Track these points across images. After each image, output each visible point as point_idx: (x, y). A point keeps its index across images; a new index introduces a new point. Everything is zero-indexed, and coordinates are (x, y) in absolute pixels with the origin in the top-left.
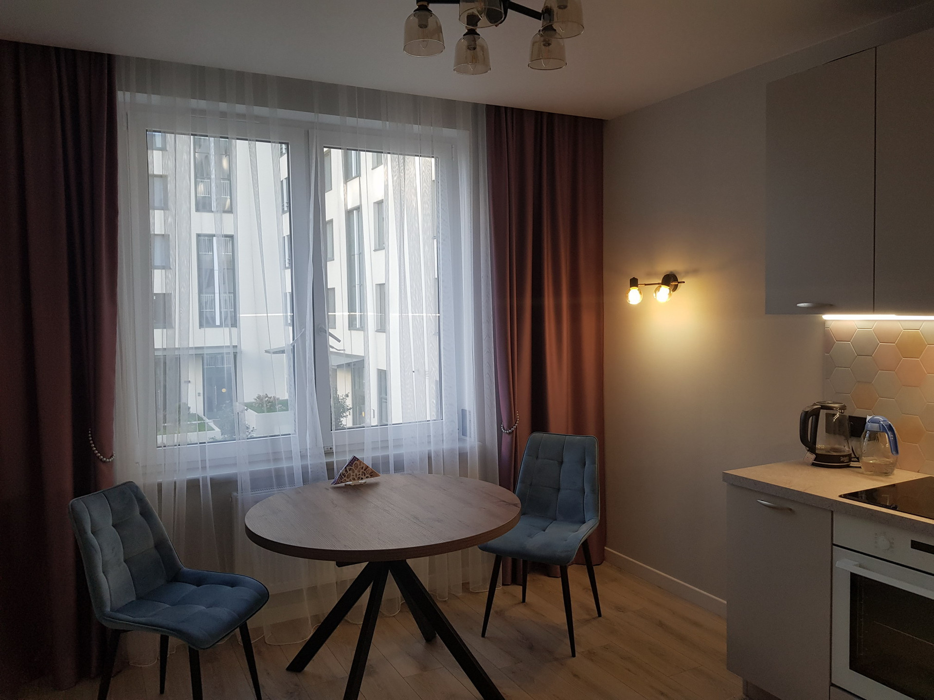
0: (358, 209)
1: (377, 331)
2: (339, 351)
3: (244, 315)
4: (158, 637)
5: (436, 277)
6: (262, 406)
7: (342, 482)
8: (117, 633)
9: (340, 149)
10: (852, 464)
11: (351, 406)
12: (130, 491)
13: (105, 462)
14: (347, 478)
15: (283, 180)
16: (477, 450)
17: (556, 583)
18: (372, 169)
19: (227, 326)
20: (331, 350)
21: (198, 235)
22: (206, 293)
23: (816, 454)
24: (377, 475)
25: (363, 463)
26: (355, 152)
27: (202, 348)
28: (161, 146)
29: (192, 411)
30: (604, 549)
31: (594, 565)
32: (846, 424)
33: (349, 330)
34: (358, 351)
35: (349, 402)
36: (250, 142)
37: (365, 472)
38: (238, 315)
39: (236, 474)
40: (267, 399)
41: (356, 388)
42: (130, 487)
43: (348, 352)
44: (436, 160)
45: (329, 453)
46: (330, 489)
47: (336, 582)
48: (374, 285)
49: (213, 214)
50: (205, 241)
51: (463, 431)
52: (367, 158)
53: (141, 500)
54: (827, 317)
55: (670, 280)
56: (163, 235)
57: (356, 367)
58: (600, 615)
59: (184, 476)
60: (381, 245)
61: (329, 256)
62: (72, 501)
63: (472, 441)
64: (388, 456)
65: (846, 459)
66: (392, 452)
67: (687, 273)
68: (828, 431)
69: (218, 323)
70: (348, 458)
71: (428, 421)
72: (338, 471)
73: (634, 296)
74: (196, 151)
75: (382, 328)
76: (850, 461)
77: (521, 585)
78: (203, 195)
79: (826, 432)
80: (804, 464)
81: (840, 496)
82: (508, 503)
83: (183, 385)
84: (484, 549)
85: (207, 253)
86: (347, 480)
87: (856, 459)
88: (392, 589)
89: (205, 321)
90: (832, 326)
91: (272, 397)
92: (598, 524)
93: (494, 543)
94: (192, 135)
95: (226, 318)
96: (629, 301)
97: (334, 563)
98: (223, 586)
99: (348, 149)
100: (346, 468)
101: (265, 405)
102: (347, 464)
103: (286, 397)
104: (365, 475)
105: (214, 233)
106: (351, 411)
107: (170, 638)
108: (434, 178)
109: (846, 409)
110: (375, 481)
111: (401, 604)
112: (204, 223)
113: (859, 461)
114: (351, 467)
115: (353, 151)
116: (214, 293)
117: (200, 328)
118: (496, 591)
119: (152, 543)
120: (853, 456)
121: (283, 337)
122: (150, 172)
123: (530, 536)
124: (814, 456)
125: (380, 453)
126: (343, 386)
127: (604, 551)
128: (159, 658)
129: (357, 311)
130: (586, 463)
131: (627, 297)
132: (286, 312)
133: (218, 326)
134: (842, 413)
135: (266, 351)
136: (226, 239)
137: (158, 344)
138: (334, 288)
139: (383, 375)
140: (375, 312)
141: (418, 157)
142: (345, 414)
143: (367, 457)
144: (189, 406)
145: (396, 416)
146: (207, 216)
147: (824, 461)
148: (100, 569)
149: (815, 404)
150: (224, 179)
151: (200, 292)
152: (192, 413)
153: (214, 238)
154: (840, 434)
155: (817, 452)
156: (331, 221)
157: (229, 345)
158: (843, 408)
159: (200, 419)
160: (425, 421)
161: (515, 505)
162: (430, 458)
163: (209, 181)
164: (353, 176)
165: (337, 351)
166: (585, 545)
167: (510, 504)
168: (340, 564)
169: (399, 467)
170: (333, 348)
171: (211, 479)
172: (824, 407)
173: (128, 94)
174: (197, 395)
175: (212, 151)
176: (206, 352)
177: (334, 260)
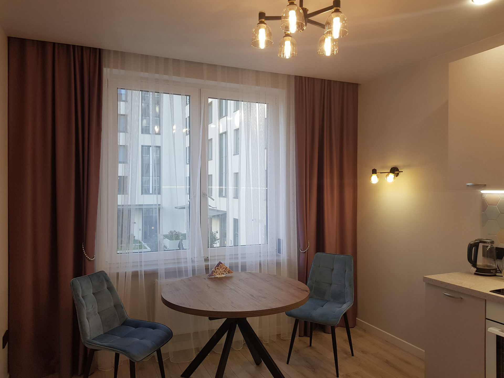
0: (226, 133)
1: (234, 198)
2: (213, 208)
3: (164, 187)
4: (113, 354)
5: (266, 169)
6: (173, 237)
7: (213, 275)
8: (93, 351)
9: (217, 99)
10: (497, 274)
11: (219, 238)
12: (102, 276)
13: (90, 260)
14: (216, 273)
15: (187, 118)
16: (286, 261)
17: (329, 337)
18: (234, 112)
19: (155, 194)
20: (210, 207)
21: (142, 146)
22: (145, 176)
23: (477, 268)
24: (232, 273)
25: (225, 266)
26: (225, 100)
27: (142, 205)
28: (124, 100)
29: (136, 238)
30: (356, 319)
31: (350, 328)
32: (494, 252)
33: (219, 197)
34: (224, 208)
35: (218, 236)
36: (170, 95)
37: (226, 270)
38: (161, 187)
39: (158, 269)
40: (175, 233)
41: (222, 228)
42: (102, 273)
43: (218, 209)
44: (267, 105)
45: (206, 260)
46: (207, 279)
47: (209, 330)
48: (233, 174)
49: (150, 135)
50: (146, 149)
51: (279, 251)
52: (231, 104)
53: (108, 280)
54: (483, 192)
55: (395, 171)
56: (124, 146)
57: (222, 217)
58: (353, 355)
59: (130, 270)
60: (237, 152)
61: (210, 157)
62: (73, 279)
63: (284, 256)
64: (238, 263)
65: (494, 271)
66: (240, 261)
67: (404, 167)
68: (484, 255)
69: (151, 192)
70: (217, 263)
71: (260, 244)
72: (211, 270)
73: (374, 179)
74: (143, 102)
75: (236, 196)
76: (496, 272)
77: (309, 337)
78: (146, 125)
79: (483, 256)
80: (470, 273)
81: (491, 291)
82: (302, 290)
83: (131, 224)
84: (289, 315)
85: (147, 155)
86: (216, 274)
87: (500, 272)
88: (238, 336)
89: (145, 191)
90: (486, 196)
91: (178, 232)
92: (352, 304)
93: (294, 311)
94: (141, 91)
95: (155, 189)
96: (371, 182)
97: (207, 318)
98: (148, 328)
99: (221, 99)
100: (215, 268)
101: (174, 236)
102: (216, 266)
103: (185, 232)
104: (225, 272)
105: (150, 145)
106: (219, 240)
107: (120, 355)
108: (266, 117)
109: (494, 243)
110: (230, 275)
111: (243, 344)
112: (146, 140)
113: (501, 273)
114: (218, 267)
115: (224, 100)
116: (150, 176)
117: (142, 195)
118: (295, 339)
119: (112, 305)
120: (498, 270)
121: (184, 200)
122: (119, 113)
123: (314, 309)
124: (475, 269)
125: (234, 261)
126: (216, 227)
127: (356, 320)
128: (114, 367)
129: (224, 186)
130: (347, 270)
131: (370, 179)
132: (187, 186)
133: (151, 194)
134: (492, 245)
135: (175, 208)
136: (157, 148)
137: (119, 203)
138: (212, 175)
139: (236, 222)
140: (233, 186)
141: (258, 104)
142: (215, 242)
143: (227, 263)
144: (134, 235)
145: (243, 241)
146: (147, 136)
147: (481, 272)
148: (85, 316)
149: (476, 240)
150: (156, 117)
151: (142, 176)
152: (136, 240)
153: (151, 148)
154: (490, 257)
155: (477, 267)
156: (212, 139)
157: (156, 204)
158: (492, 242)
159: (140, 242)
160: (258, 245)
161: (307, 291)
162: (260, 265)
163: (149, 118)
164: (224, 116)
165: (212, 208)
166: (345, 315)
167: (304, 290)
168: (211, 319)
169: (244, 268)
170: (210, 206)
171: (144, 272)
172: (481, 242)
173: (109, 69)
174: (139, 230)
175: (151, 103)
176: (144, 207)
177: (212, 160)
